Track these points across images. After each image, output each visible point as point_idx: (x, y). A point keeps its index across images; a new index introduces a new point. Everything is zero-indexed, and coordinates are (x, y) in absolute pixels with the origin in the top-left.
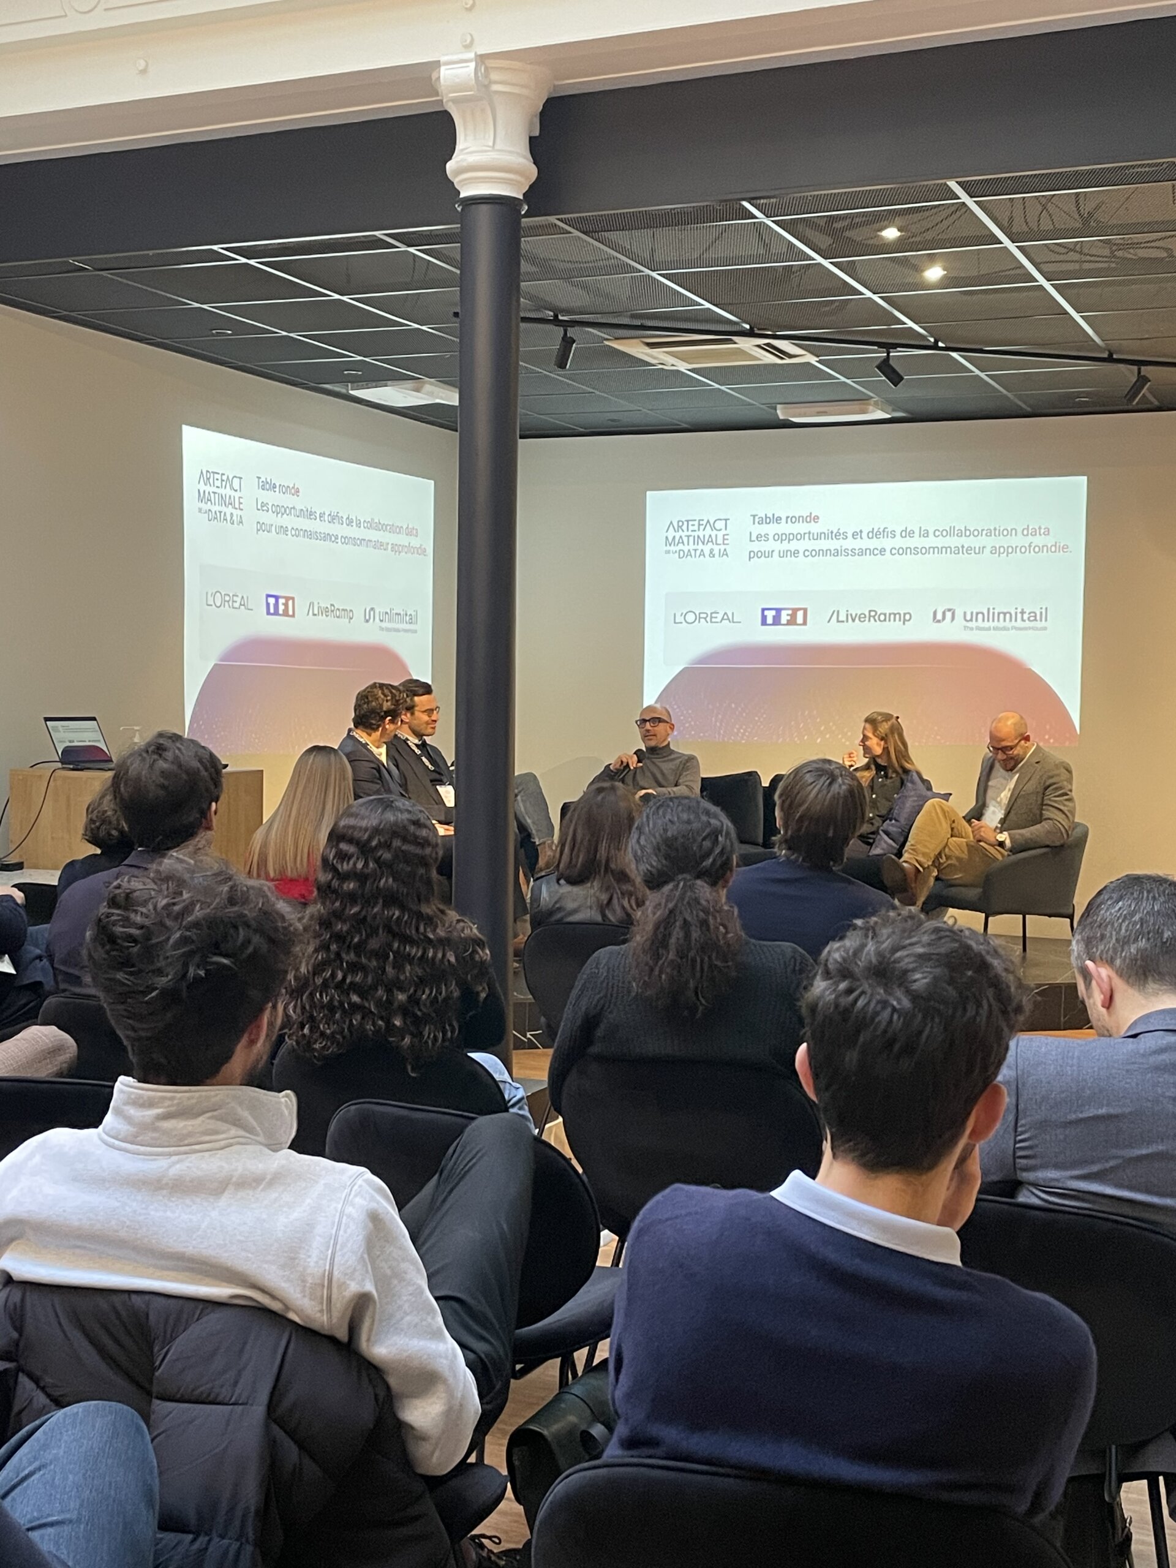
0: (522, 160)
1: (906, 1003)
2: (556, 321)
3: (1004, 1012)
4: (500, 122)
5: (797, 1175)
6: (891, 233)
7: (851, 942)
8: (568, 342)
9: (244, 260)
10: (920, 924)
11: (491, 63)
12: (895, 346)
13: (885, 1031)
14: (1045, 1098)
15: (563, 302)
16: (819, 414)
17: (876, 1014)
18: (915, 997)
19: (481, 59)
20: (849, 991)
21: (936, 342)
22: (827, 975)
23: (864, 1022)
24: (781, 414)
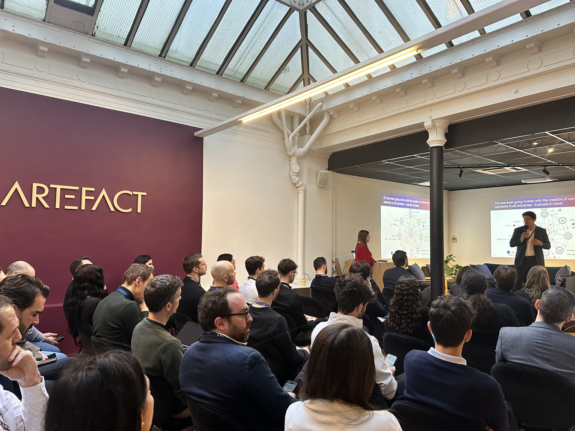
0: (442, 139)
1: (450, 313)
2: (459, 167)
3: (470, 315)
4: (438, 131)
5: (432, 348)
6: (535, 144)
7: (438, 300)
8: (462, 172)
9: (388, 163)
10: (452, 297)
11: (435, 121)
12: (547, 166)
13: (446, 318)
14: (507, 341)
15: (460, 164)
16: (533, 181)
17: (444, 315)
18: (452, 311)
19: (433, 120)
20: (438, 310)
21: (559, 164)
22: (433, 307)
23: (442, 316)
24: (523, 182)
